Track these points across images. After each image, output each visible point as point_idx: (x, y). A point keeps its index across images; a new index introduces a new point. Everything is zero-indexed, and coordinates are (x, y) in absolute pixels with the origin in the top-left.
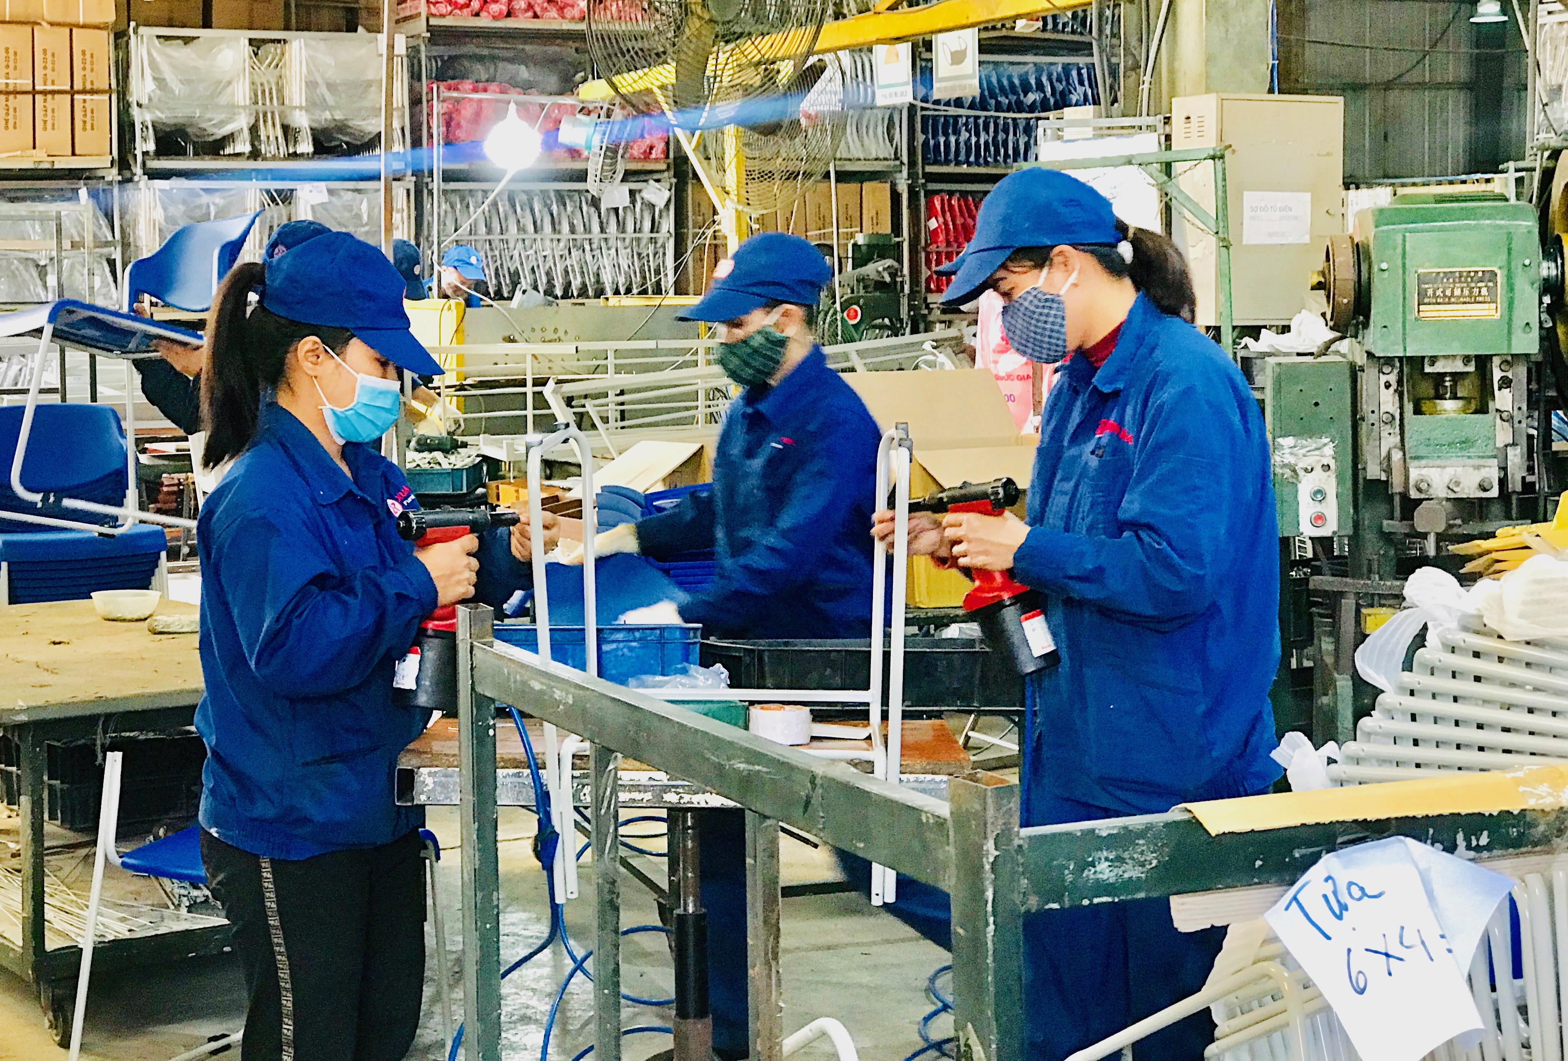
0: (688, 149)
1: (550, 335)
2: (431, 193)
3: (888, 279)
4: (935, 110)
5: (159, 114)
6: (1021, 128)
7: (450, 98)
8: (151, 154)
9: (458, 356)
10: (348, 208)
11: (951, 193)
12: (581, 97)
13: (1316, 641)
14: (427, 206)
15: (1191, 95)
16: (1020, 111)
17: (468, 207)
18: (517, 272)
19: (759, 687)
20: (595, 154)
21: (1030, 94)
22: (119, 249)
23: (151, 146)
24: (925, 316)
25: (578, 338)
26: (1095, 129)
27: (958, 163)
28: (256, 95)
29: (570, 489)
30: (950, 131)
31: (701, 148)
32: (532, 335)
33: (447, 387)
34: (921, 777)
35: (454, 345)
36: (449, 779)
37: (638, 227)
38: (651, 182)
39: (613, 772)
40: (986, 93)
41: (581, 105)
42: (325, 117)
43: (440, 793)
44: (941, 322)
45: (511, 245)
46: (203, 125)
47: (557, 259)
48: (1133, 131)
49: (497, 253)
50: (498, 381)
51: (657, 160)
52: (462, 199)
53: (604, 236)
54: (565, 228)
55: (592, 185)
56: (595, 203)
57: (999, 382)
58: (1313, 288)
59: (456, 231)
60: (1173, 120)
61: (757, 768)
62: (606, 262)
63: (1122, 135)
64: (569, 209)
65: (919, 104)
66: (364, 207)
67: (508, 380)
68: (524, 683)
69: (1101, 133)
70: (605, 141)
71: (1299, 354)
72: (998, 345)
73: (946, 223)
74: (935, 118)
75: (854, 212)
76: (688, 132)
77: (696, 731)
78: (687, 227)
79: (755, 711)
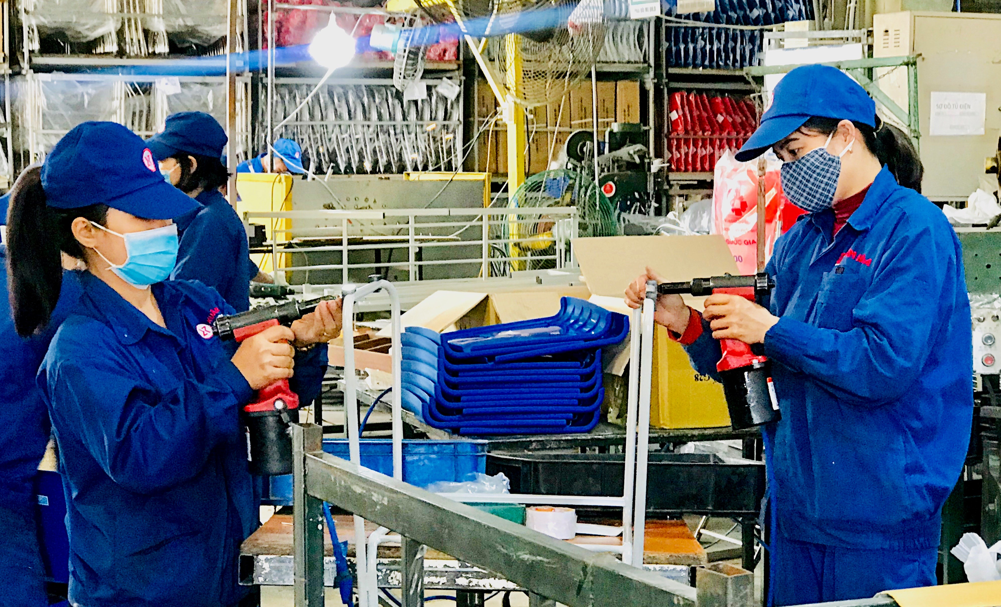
0: (476, 52)
1: (362, 203)
2: (265, 87)
3: (638, 161)
4: (677, 22)
5: (43, 19)
6: (747, 38)
7: (280, 9)
8: (36, 51)
9: (286, 220)
10: (198, 98)
11: (689, 91)
12: (389, 9)
13: (984, 459)
14: (262, 97)
15: (890, 12)
16: (746, 24)
17: (295, 97)
18: (334, 151)
19: (534, 493)
20: (399, 56)
21: (755, 10)
22: (10, 130)
23: (36, 46)
24: (667, 190)
25: (384, 207)
26: (810, 40)
27: (695, 66)
28: (122, 5)
29: (379, 330)
30: (689, 40)
31: (486, 52)
32: (347, 203)
33: (278, 245)
34: (666, 567)
35: (284, 211)
36: (283, 564)
37: (433, 116)
38: (445, 79)
39: (420, 561)
40: (719, 9)
41: (389, 16)
42: (178, 24)
43: (275, 576)
44: (680, 196)
45: (330, 129)
46: (79, 29)
47: (367, 141)
48: (842, 41)
49: (318, 136)
50: (319, 241)
51: (450, 61)
52: (290, 93)
53: (406, 123)
54: (374, 116)
55: (397, 81)
56: (399, 95)
57: (730, 246)
58: (988, 172)
59: (285, 118)
60: (875, 33)
61: (539, 558)
62: (407, 144)
63: (832, 45)
64: (377, 100)
65: (664, 17)
66: (210, 97)
67: (327, 240)
68: (348, 488)
69: (815, 43)
70: (408, 45)
71: (974, 226)
72: (729, 215)
73: (684, 115)
74: (677, 29)
75: (611, 106)
76: (476, 39)
77: (489, 527)
78: (474, 117)
79: (530, 511)
